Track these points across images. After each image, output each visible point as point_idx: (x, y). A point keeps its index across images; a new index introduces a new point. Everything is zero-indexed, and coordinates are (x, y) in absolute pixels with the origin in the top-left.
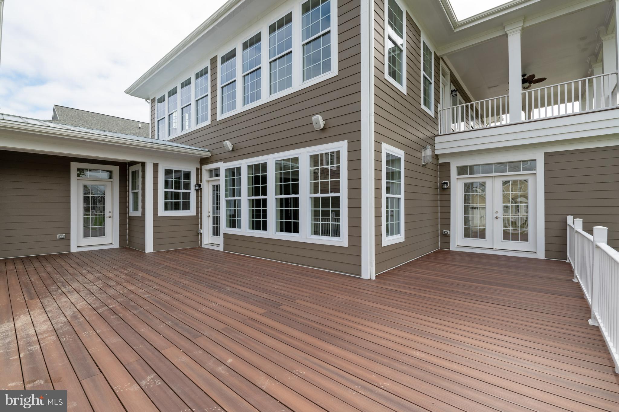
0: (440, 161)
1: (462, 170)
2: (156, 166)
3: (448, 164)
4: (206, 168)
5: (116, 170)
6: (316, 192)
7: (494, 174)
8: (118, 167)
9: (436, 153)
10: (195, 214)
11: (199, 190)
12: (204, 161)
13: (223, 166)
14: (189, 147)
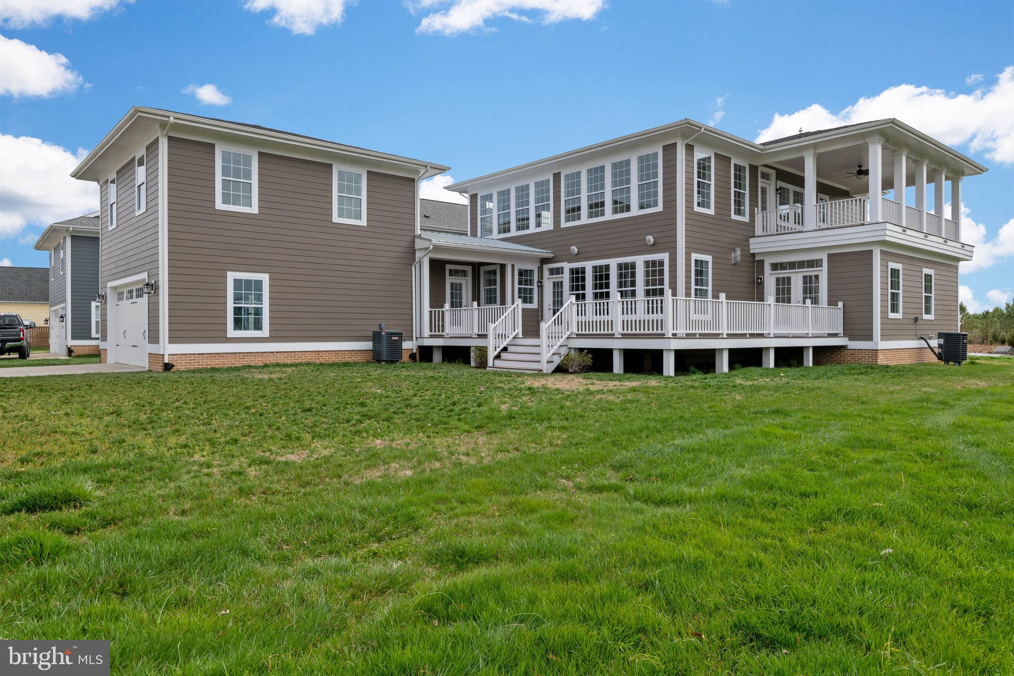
0: (757, 259)
1: (775, 267)
2: (513, 266)
3: (763, 261)
4: (546, 267)
5: (469, 269)
6: (648, 285)
7: (797, 270)
8: (471, 267)
9: (751, 252)
10: (537, 308)
11: (541, 287)
12: (544, 261)
13: (567, 266)
14: (539, 250)
